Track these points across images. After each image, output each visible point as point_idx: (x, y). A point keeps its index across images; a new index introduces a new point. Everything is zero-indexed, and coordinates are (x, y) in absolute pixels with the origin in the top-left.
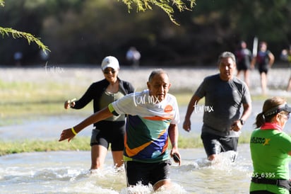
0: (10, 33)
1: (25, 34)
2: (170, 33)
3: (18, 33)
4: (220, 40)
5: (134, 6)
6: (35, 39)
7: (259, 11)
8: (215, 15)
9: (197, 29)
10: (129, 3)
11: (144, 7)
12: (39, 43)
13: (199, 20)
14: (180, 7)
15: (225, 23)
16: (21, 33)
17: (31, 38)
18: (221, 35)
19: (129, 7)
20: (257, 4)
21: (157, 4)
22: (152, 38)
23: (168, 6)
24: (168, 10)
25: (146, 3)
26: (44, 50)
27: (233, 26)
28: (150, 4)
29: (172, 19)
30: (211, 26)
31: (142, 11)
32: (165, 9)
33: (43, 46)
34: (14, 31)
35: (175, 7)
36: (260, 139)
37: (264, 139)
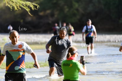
2: (29, 19)
4: (50, 22)
5: (13, 7)
7: (66, 10)
8: (48, 12)
9: (41, 17)
10: (11, 7)
11: (17, 8)
13: (41, 14)
14: (33, 8)
15: (52, 15)
18: (51, 20)
19: (11, 8)
20: (66, 7)
21: (23, 7)
22: (22, 21)
23: (28, 8)
24: (28, 10)
25: (18, 7)
27: (56, 16)
28: (20, 7)
29: (29, 13)
30: (47, 16)
31: (16, 10)
32: (26, 9)
35: (31, 8)
37: (69, 64)
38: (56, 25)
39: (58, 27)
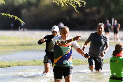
0: (8, 16)
1: (14, 16)
2: (75, 16)
3: (11, 16)
4: (96, 19)
5: (60, 4)
6: (18, 18)
7: (113, 7)
8: (95, 8)
9: (87, 14)
10: (58, 3)
12: (20, 20)
13: (87, 11)
14: (79, 5)
15: (99, 12)
16: (12, 16)
17: (17, 18)
18: (97, 17)
19: (58, 5)
20: (112, 4)
21: (70, 4)
23: (74, 5)
24: (74, 7)
25: (65, 3)
26: (22, 23)
27: (102, 13)
28: (67, 3)
29: (76, 10)
30: (93, 13)
31: (63, 6)
33: (22, 21)
34: (9, 15)
35: (77, 5)
36: (115, 60)
37: (116, 61)
38: (108, 21)
39: (109, 24)
